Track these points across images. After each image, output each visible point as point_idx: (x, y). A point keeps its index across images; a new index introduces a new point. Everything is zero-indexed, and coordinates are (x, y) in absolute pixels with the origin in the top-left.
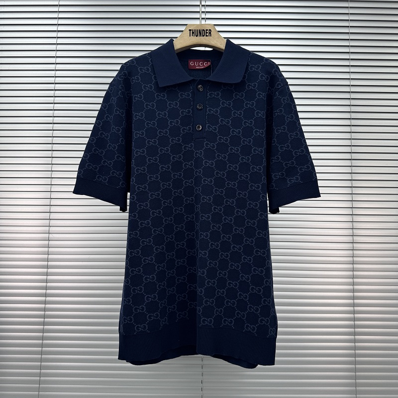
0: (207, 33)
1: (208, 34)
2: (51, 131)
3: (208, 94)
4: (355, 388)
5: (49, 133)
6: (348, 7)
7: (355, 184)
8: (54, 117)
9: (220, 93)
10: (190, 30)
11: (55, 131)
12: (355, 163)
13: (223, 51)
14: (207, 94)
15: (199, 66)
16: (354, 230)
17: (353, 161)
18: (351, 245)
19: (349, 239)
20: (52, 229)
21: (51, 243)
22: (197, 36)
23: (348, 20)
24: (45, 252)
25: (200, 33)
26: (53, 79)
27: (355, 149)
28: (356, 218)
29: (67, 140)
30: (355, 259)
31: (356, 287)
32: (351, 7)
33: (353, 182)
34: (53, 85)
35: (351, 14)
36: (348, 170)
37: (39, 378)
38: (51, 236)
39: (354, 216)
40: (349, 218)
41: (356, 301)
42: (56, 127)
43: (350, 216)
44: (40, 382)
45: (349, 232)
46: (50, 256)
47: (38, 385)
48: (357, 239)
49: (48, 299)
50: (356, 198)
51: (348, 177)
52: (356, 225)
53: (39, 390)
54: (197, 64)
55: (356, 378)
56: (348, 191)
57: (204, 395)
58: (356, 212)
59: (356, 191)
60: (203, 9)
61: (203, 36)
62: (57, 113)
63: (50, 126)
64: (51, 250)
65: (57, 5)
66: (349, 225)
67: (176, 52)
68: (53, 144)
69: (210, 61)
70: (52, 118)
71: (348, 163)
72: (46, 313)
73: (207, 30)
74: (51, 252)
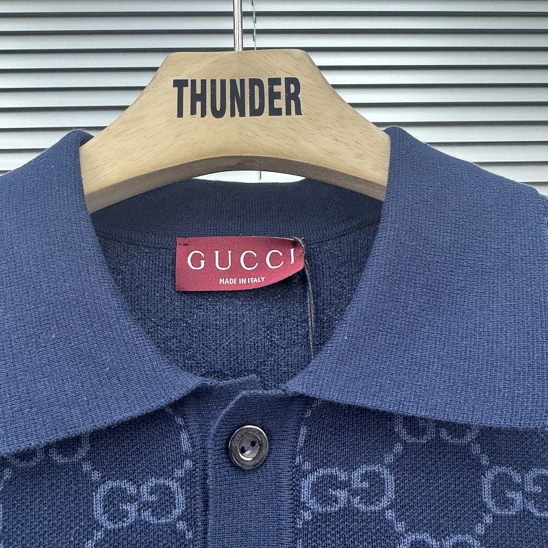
0: (274, 96)
1: (280, 103)
3: (306, 484)
9: (389, 479)
10: (180, 84)
13: (381, 196)
14: (295, 488)
15: (236, 271)
22: (218, 114)
25: (238, 98)
54: (223, 262)
61: (256, 112)
67: (93, 207)
69: (295, 244)
73: (274, 82)
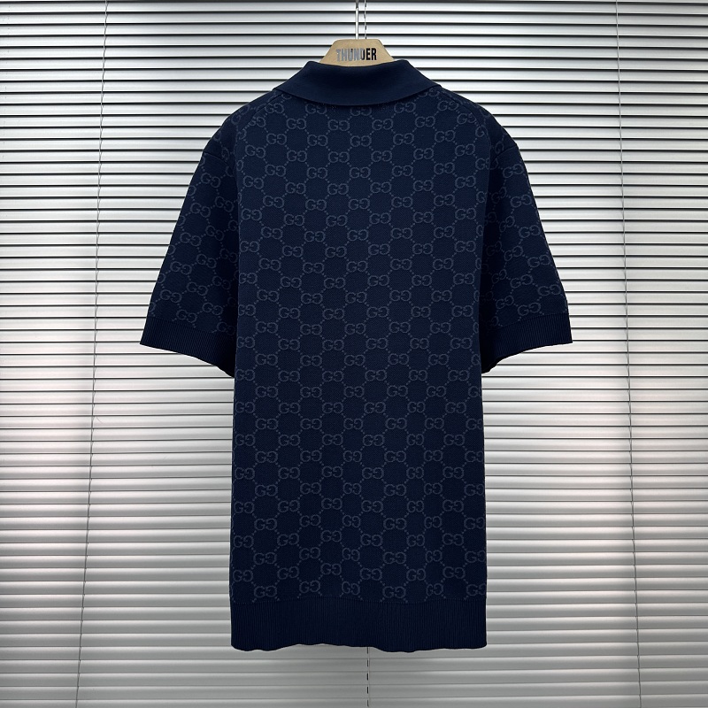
2: (95, 236)
4: (638, 683)
5: (92, 239)
6: (615, 14)
7: (633, 323)
8: (100, 209)
11: (101, 235)
12: (632, 286)
16: (632, 416)
17: (628, 283)
18: (626, 431)
19: (624, 420)
20: (97, 408)
21: (96, 433)
23: (615, 37)
24: (85, 449)
26: (98, 142)
27: (631, 262)
28: (635, 384)
29: (122, 250)
30: (635, 455)
31: (636, 505)
32: (620, 14)
33: (629, 319)
34: (97, 154)
35: (620, 25)
36: (620, 298)
37: (76, 675)
38: (96, 420)
39: (631, 379)
40: (623, 384)
41: (638, 530)
42: (103, 227)
43: (625, 379)
44: (78, 682)
45: (624, 407)
46: (95, 457)
47: (76, 688)
48: (636, 420)
49: (92, 533)
50: (633, 347)
51: (620, 310)
52: (635, 395)
53: (77, 695)
55: (639, 665)
56: (621, 335)
57: (372, 700)
58: (635, 372)
59: (633, 335)
60: (362, 19)
62: (104, 203)
63: (92, 227)
64: (96, 445)
65: (103, 13)
66: (623, 395)
68: (99, 257)
70: (96, 212)
71: (619, 286)
72: (89, 558)
74: (96, 449)
